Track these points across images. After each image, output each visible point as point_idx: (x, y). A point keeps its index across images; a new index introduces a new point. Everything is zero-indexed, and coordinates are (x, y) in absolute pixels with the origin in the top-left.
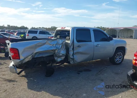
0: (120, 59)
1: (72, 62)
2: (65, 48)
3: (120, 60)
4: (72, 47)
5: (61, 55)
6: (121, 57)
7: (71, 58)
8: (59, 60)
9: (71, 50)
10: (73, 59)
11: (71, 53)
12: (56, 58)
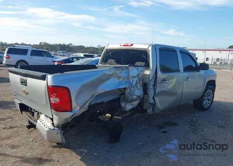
0: (209, 100)
1: (150, 111)
2: (141, 85)
3: (209, 103)
4: (152, 83)
5: (135, 97)
6: (209, 97)
7: (151, 103)
8: (129, 107)
9: (152, 87)
10: (154, 105)
11: (151, 92)
12: (123, 105)
